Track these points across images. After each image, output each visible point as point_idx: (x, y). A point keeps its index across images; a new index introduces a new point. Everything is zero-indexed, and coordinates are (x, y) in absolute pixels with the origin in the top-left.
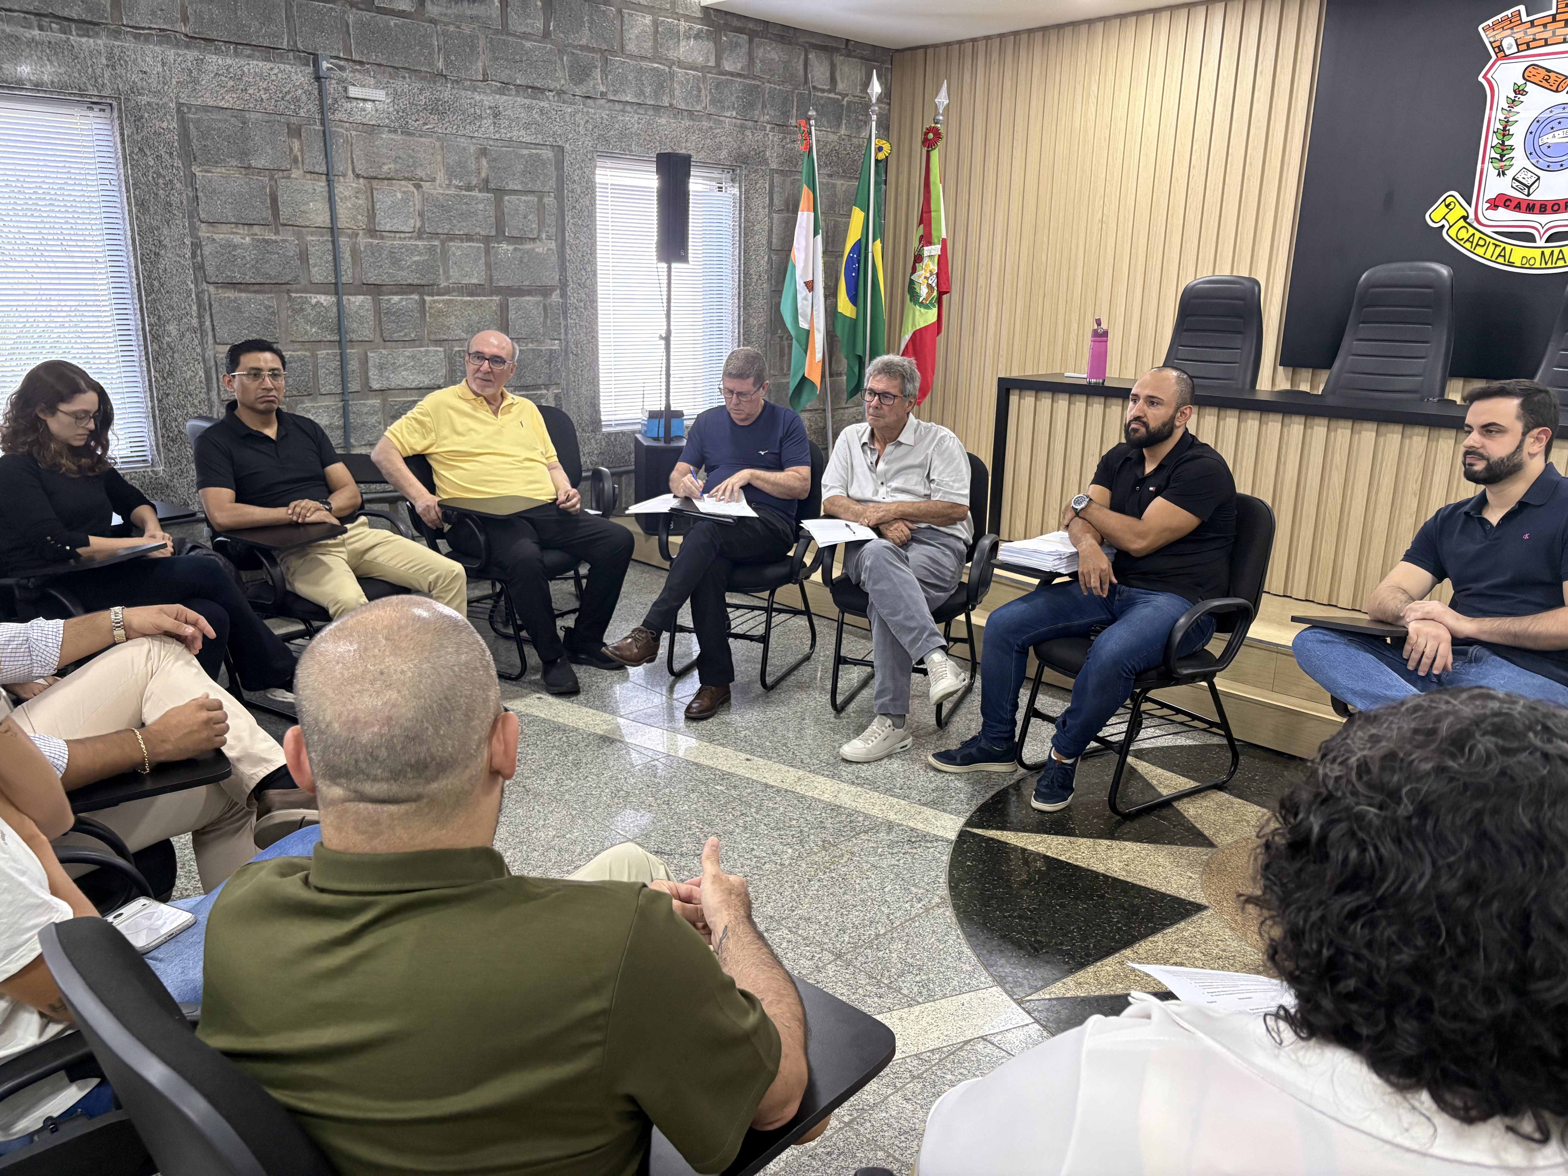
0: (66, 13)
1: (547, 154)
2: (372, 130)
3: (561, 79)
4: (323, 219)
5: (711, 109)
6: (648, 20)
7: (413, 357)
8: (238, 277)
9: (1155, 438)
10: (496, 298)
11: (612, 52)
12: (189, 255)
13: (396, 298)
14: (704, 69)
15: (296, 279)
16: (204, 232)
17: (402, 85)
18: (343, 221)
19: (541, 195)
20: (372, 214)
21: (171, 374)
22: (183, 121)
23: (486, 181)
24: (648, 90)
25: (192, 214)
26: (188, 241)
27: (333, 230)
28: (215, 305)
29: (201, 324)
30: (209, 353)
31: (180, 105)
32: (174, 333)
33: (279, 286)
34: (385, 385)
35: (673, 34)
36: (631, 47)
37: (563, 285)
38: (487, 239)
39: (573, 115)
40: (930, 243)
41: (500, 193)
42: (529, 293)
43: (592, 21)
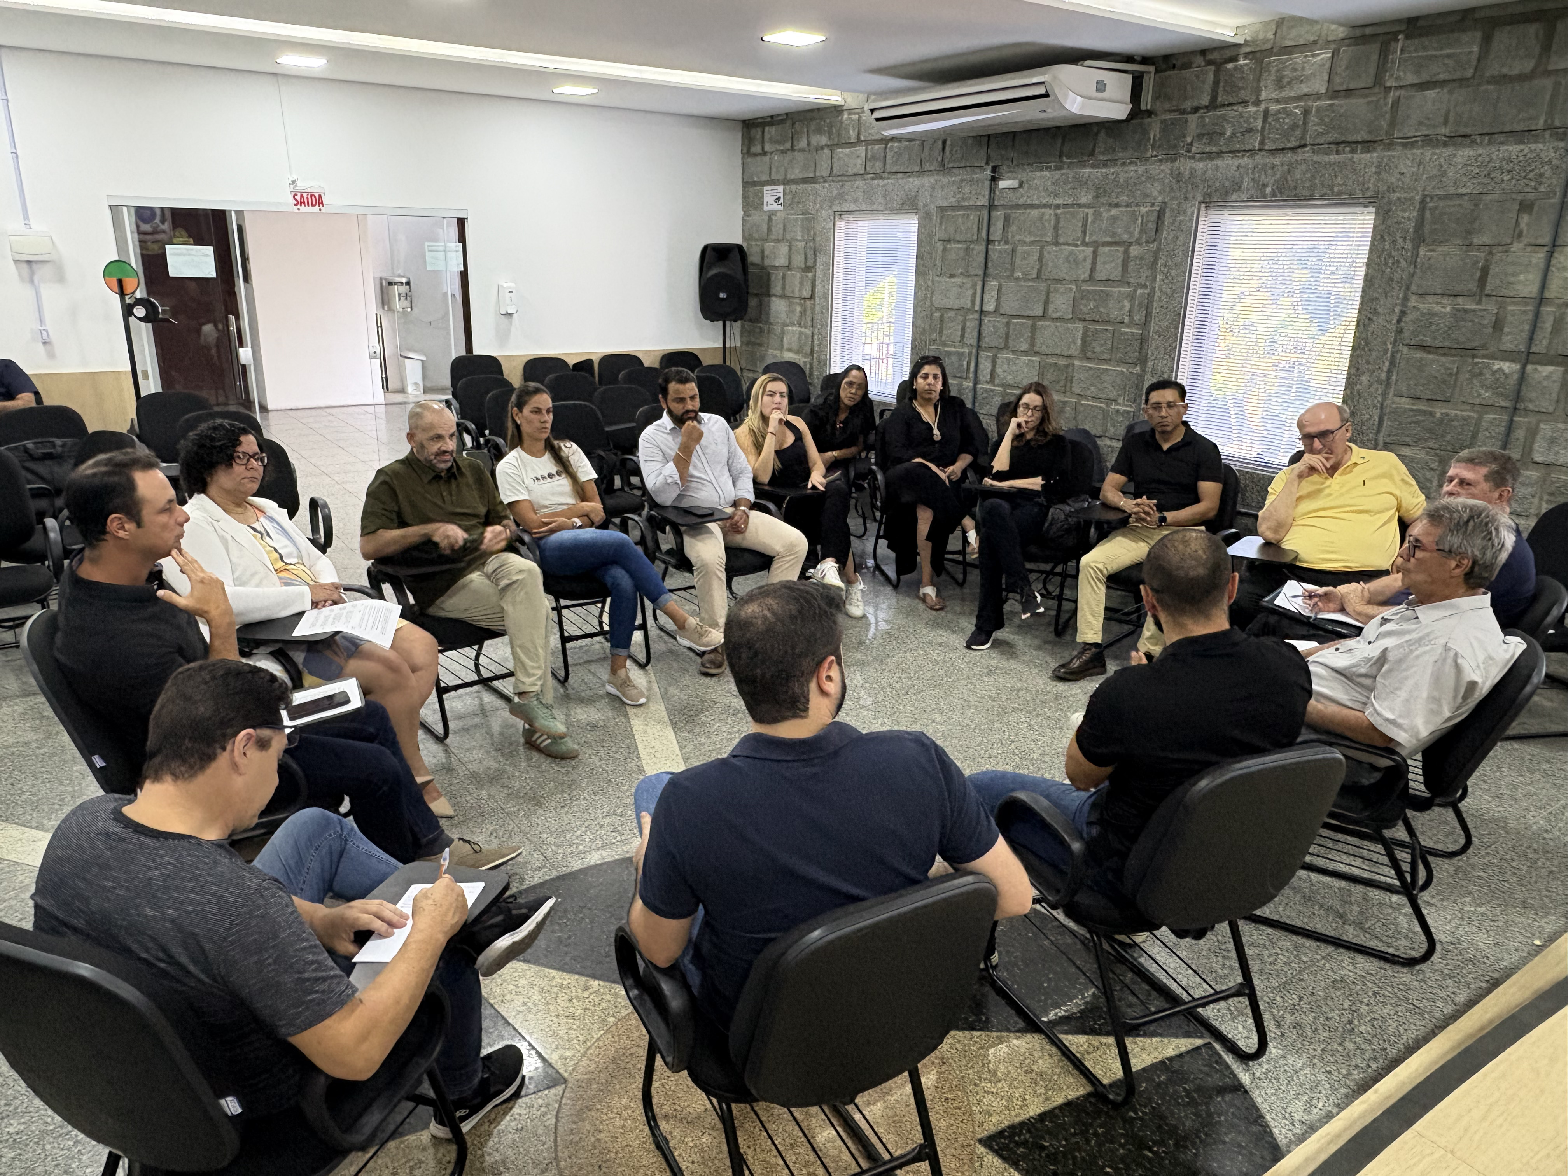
0: (1357, 138)
4: (1532, 289)
8: (1429, 341)
12: (1395, 321)
16: (1413, 301)
18: (1555, 291)
22: (1423, 209)
25: (1408, 288)
26: (1397, 310)
27: (1540, 300)
28: (1404, 363)
29: (1388, 378)
30: (1388, 402)
31: (1424, 197)
33: (1467, 351)
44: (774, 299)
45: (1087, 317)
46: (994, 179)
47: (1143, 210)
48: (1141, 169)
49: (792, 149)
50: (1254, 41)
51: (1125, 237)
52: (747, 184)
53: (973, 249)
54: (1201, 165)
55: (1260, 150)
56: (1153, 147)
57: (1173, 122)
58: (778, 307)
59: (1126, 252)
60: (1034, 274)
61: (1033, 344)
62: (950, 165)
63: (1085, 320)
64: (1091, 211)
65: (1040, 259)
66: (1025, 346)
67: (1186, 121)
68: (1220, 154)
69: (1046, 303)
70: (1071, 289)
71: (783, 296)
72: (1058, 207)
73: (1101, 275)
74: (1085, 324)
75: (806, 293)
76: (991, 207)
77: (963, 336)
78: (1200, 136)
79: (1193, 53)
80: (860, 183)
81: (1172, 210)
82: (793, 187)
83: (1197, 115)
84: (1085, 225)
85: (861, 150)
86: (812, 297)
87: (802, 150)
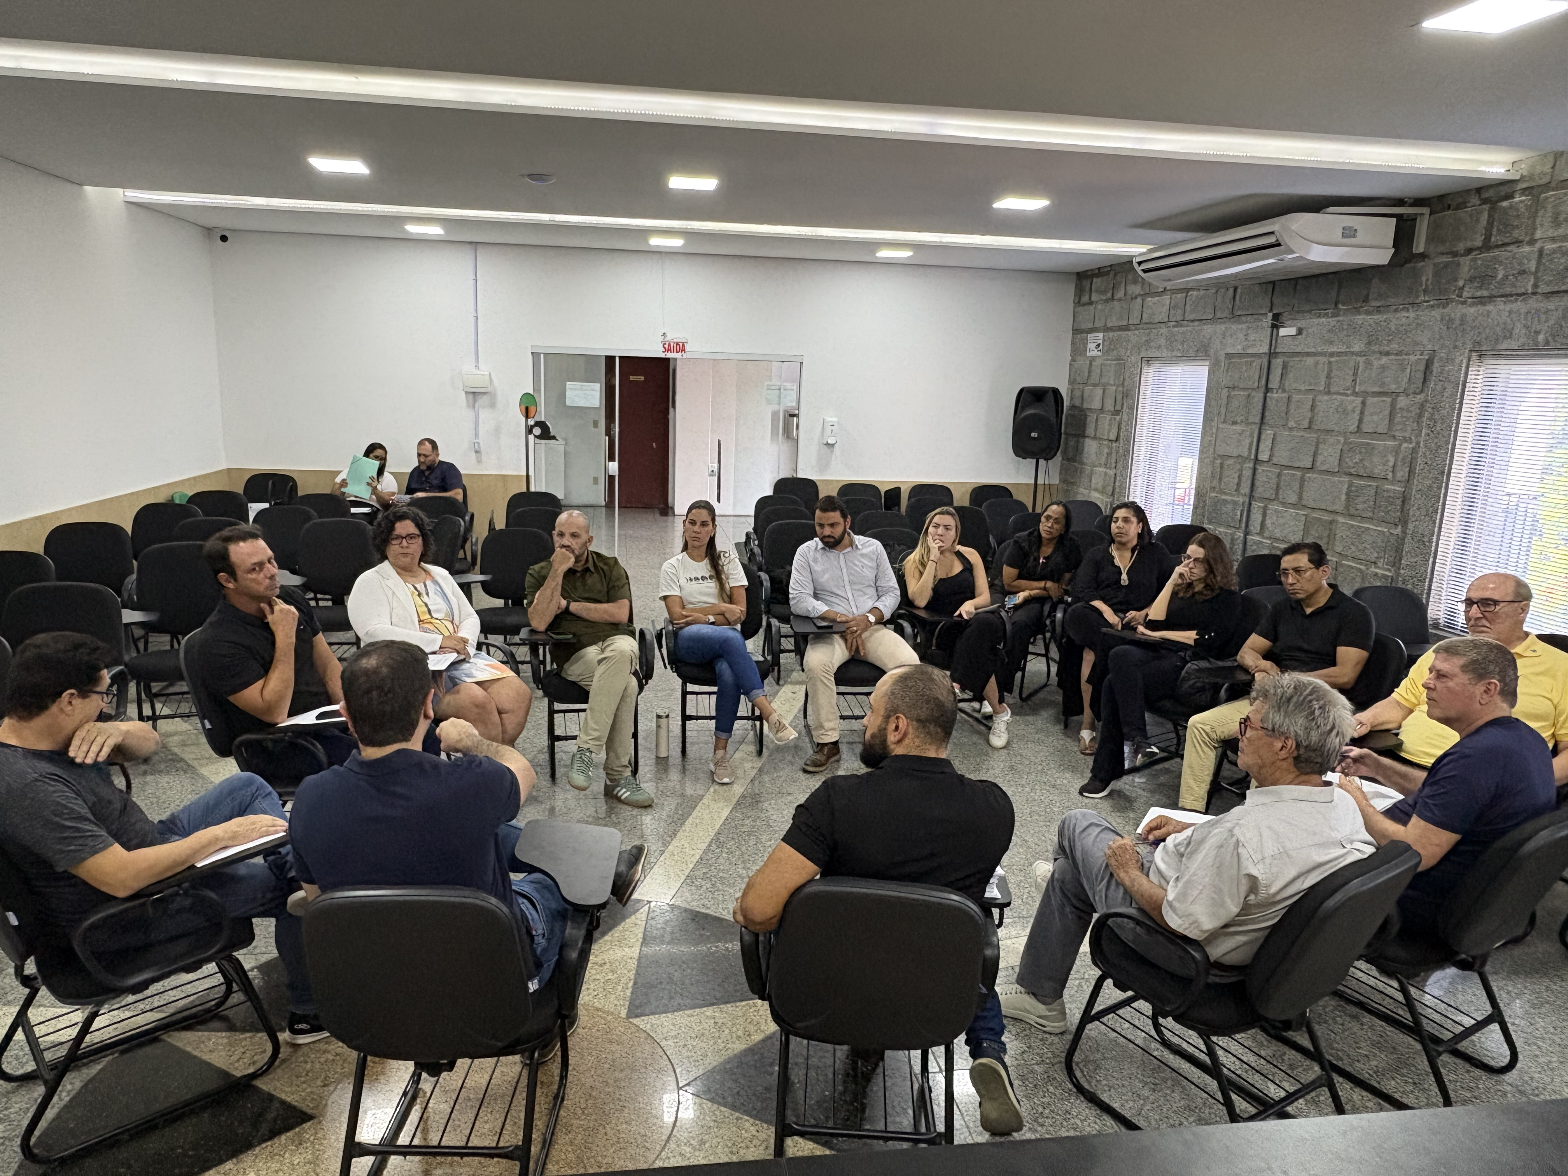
44: (1087, 440)
45: (1352, 471)
46: (1275, 327)
47: (1412, 358)
48: (1412, 315)
49: (1113, 299)
50: (1531, 177)
51: (1393, 387)
52: (1076, 331)
53: (1254, 397)
54: (1472, 310)
55: (1534, 293)
56: (1425, 291)
57: (1446, 265)
58: (1091, 447)
59: (1393, 405)
60: (1306, 424)
61: (1300, 498)
62: (1239, 313)
63: (1351, 474)
64: (1361, 360)
65: (1313, 407)
66: (1293, 499)
67: (1458, 264)
68: (1491, 298)
69: (1315, 455)
70: (1339, 441)
71: (1095, 438)
72: (1332, 354)
73: (1367, 428)
74: (1352, 478)
75: (1113, 436)
76: (1272, 354)
77: (1238, 484)
78: (1471, 280)
79: (1468, 191)
80: (1164, 330)
81: (1441, 359)
82: (1111, 334)
83: (1470, 257)
84: (1355, 374)
85: (1166, 299)
86: (1117, 440)
87: (1120, 300)
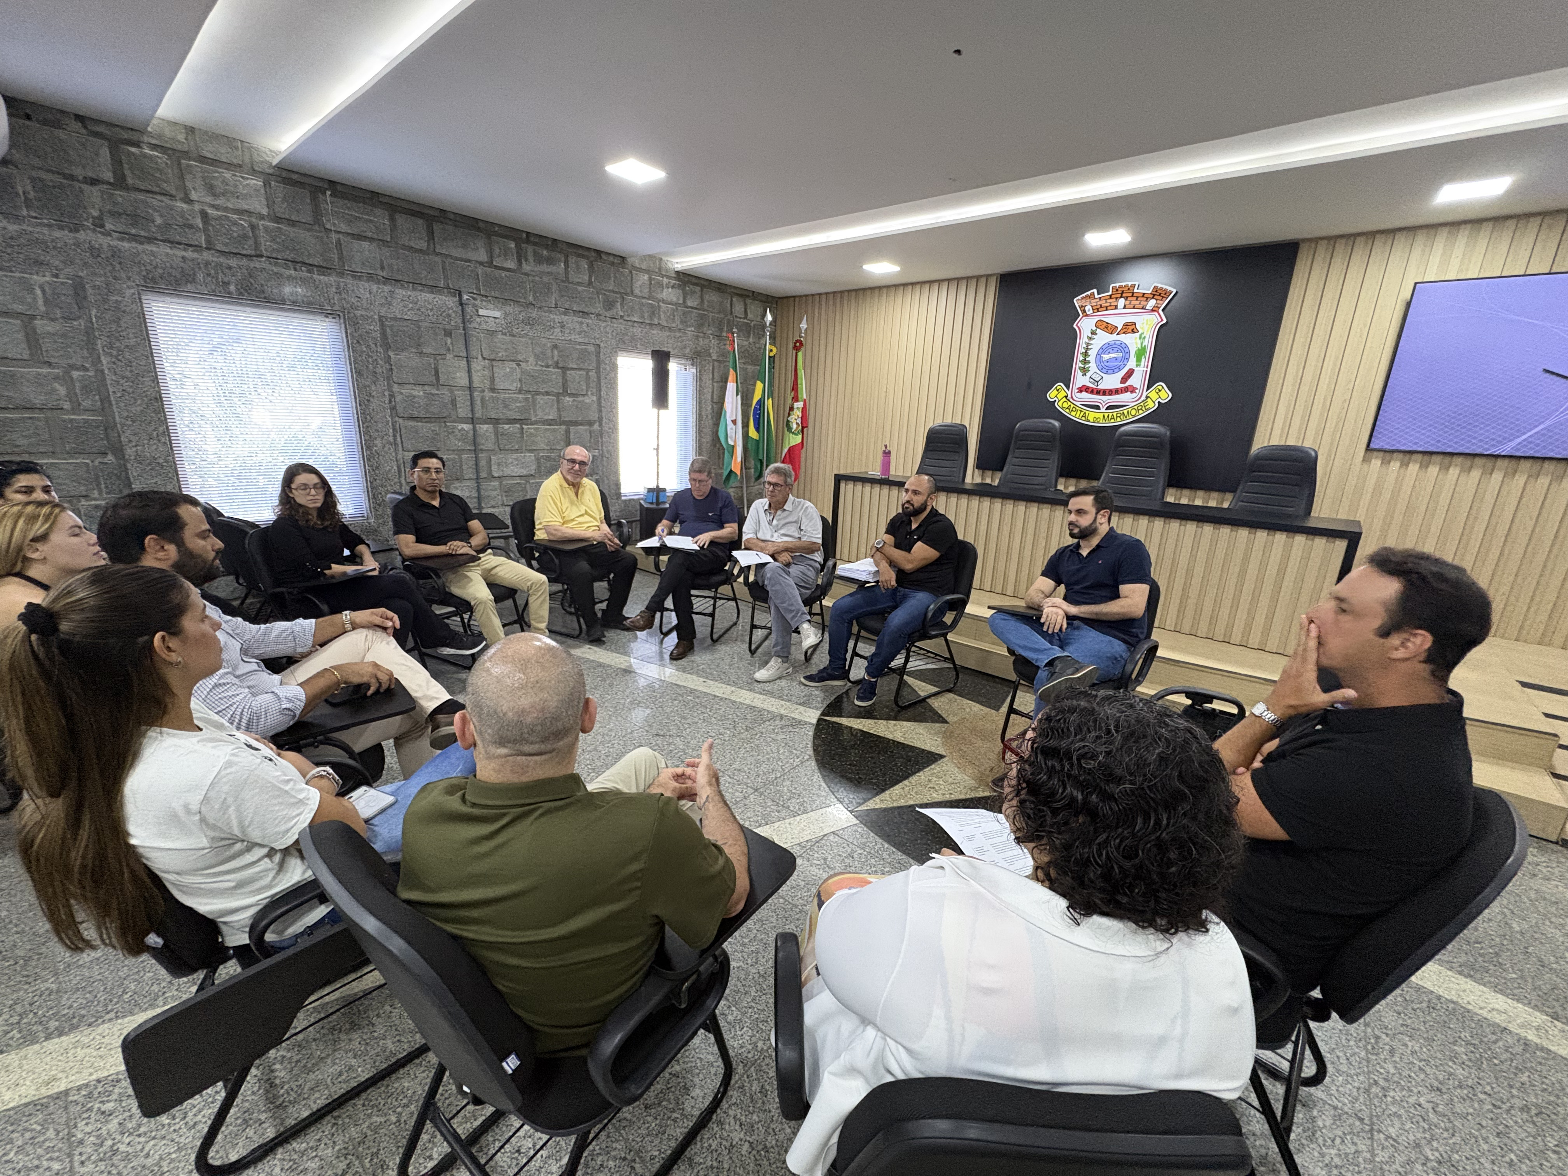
0: (310, 261)
1: (591, 348)
2: (492, 333)
3: (599, 308)
4: (465, 382)
5: (680, 326)
6: (646, 277)
7: (516, 459)
8: (416, 414)
9: (917, 512)
10: (564, 427)
11: (627, 294)
12: (387, 401)
13: (507, 427)
14: (676, 304)
15: (449, 416)
16: (396, 388)
17: (508, 309)
18: (476, 384)
19: (588, 371)
20: (492, 379)
21: (377, 468)
22: (382, 325)
23: (557, 363)
24: (646, 315)
25: (389, 378)
26: (386, 393)
27: (471, 388)
28: (403, 431)
29: (395, 439)
30: (400, 456)
31: (380, 317)
32: (379, 445)
33: (440, 419)
34: (500, 474)
35: (660, 285)
36: (637, 291)
37: (600, 420)
38: (558, 395)
39: (605, 327)
40: (797, 401)
41: (564, 369)
42: (581, 424)
43: (615, 277)
47: (41, 279)
48: (12, 228)
54: (125, 245)
55: (209, 249)
56: (27, 206)
59: (29, 326)
67: (81, 190)
68: (152, 240)
78: (112, 213)
81: (96, 287)
83: (98, 188)
